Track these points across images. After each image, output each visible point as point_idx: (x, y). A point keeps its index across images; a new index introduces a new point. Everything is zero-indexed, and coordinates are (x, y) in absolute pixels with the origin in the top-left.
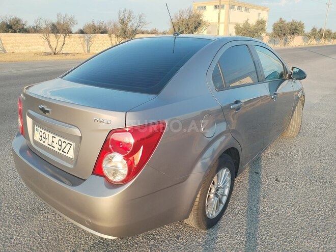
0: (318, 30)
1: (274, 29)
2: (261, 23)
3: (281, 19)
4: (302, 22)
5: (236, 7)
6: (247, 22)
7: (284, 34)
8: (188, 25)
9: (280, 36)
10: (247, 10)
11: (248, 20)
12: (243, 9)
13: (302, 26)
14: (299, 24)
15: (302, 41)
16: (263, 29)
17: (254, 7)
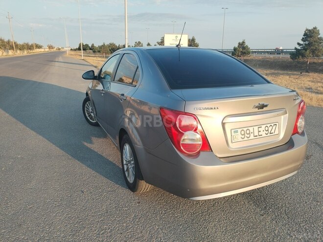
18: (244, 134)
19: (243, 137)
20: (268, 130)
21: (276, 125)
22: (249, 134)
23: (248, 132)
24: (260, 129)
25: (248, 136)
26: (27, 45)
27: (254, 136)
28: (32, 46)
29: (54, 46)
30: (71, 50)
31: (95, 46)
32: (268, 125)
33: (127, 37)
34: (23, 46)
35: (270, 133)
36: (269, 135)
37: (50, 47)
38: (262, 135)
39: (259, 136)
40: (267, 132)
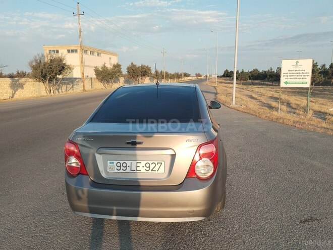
0: (159, 72)
1: (128, 72)
2: (117, 66)
3: (132, 63)
4: (149, 66)
5: (89, 52)
6: (104, 66)
7: (138, 76)
8: (51, 68)
9: (134, 77)
10: (99, 54)
11: (105, 63)
12: (96, 54)
13: (149, 69)
14: (147, 67)
15: (149, 81)
16: (120, 72)
17: (105, 52)
18: (120, 166)
19: (119, 168)
20: (149, 167)
21: (161, 163)
22: (126, 167)
23: (124, 165)
24: (138, 165)
25: (124, 169)
26: (177, 74)
27: (131, 170)
28: (181, 75)
29: (201, 74)
30: (218, 77)
31: (244, 71)
32: (151, 163)
33: (236, 66)
34: (173, 75)
35: (152, 170)
36: (150, 171)
37: (198, 75)
38: (140, 171)
39: (137, 170)
40: (148, 169)
